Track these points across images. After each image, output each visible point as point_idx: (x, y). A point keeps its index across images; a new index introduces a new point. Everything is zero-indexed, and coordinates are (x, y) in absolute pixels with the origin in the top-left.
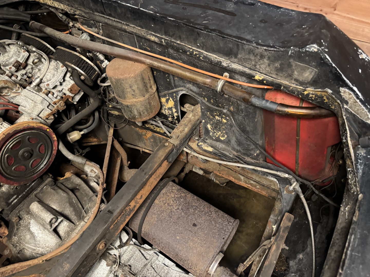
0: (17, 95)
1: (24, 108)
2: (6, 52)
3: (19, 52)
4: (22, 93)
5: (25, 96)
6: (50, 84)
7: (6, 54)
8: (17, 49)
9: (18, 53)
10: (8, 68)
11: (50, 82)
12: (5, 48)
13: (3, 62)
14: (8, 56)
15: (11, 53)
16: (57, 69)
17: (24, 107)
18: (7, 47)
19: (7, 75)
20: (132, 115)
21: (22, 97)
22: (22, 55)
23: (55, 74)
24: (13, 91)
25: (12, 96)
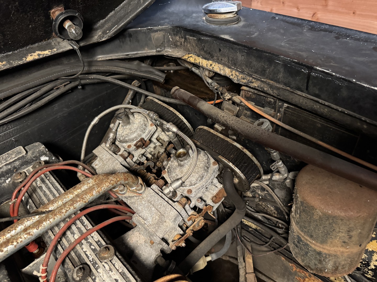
0: (136, 196)
1: (142, 221)
2: (129, 123)
3: (145, 125)
4: (144, 195)
5: (149, 202)
6: (193, 191)
7: (128, 127)
8: (144, 121)
9: (144, 127)
10: (125, 145)
11: (194, 186)
12: (129, 118)
13: (122, 136)
14: (130, 129)
15: (135, 125)
16: (208, 168)
17: (144, 219)
18: (131, 117)
19: (122, 155)
20: (320, 266)
21: (144, 202)
22: (148, 130)
23: (204, 177)
24: (131, 189)
25: (127, 195)
